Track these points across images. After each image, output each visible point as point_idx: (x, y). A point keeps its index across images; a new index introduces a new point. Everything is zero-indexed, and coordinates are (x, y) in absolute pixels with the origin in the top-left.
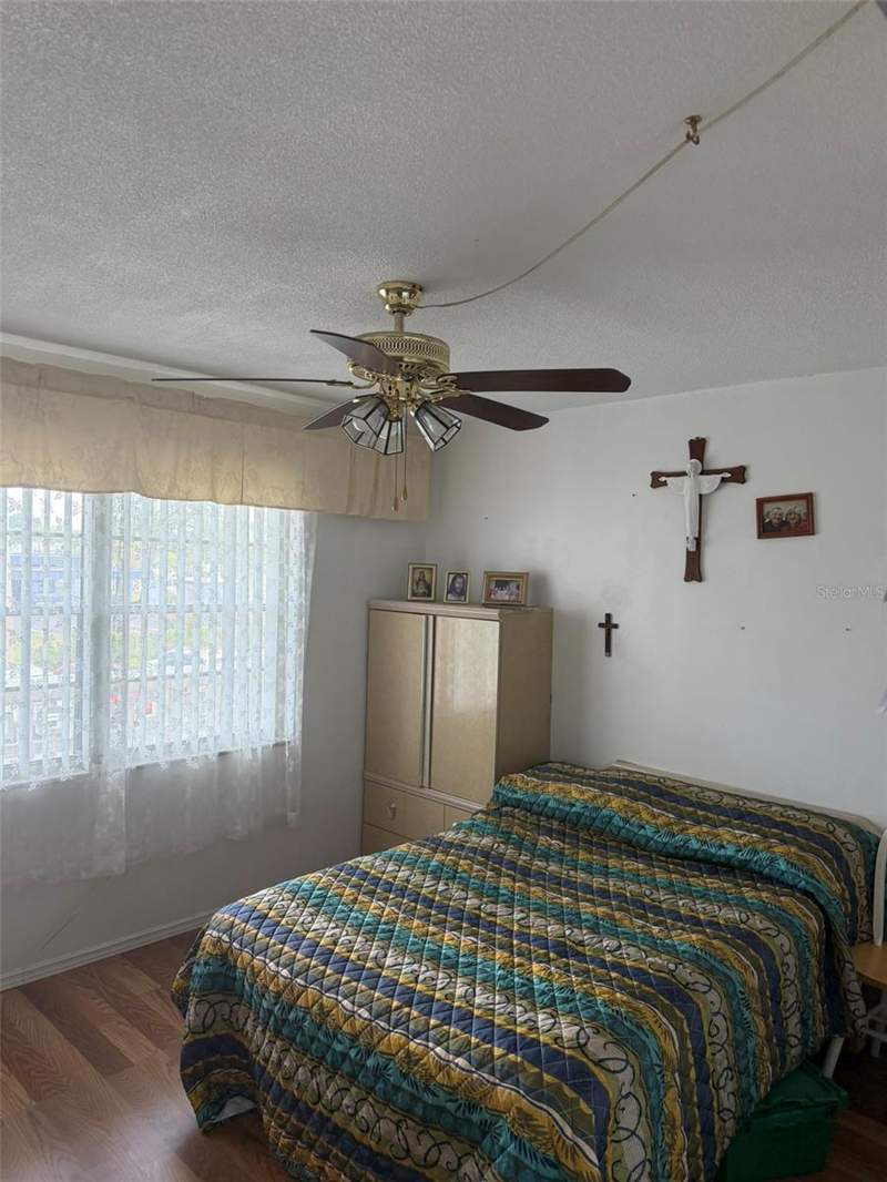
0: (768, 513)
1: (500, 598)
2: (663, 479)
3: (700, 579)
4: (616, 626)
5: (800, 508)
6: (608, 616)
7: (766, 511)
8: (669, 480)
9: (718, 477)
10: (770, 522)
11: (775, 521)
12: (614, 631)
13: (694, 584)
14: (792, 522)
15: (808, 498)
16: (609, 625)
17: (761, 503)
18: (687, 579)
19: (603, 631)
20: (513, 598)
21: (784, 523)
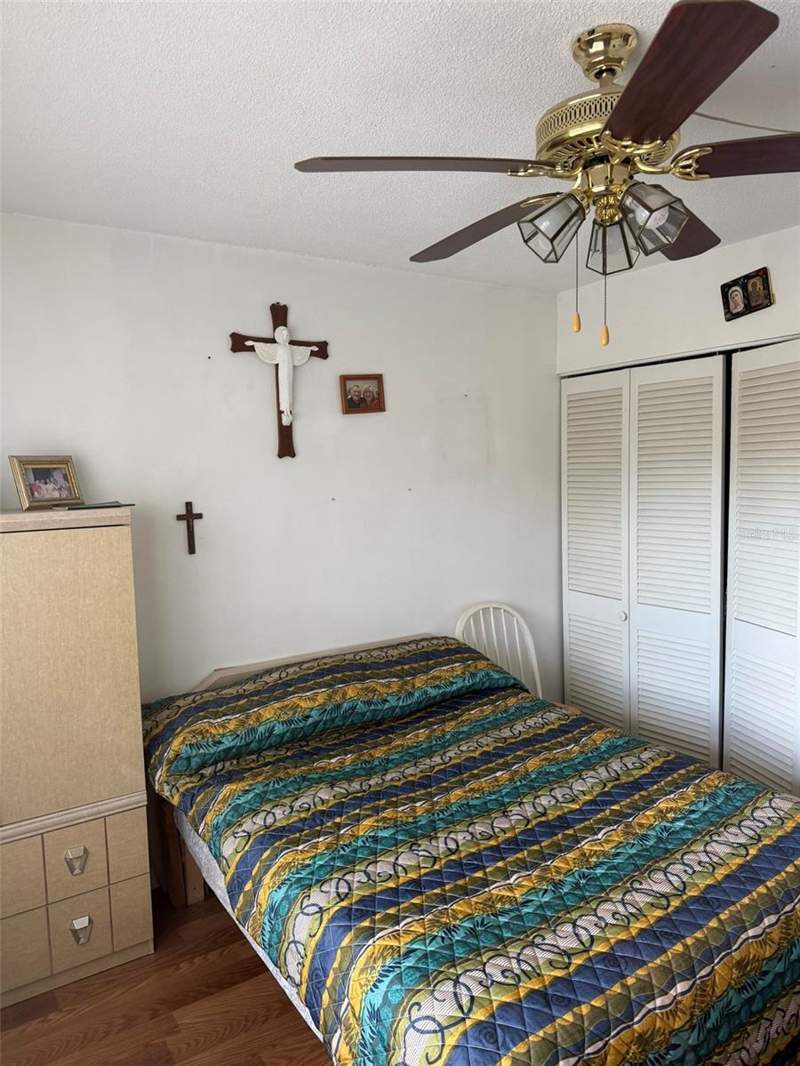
0: (350, 390)
1: (48, 496)
2: (249, 343)
3: (293, 455)
4: (200, 516)
5: (372, 386)
6: (189, 505)
7: (348, 388)
8: (257, 345)
9: (308, 350)
10: (352, 398)
11: (355, 398)
12: (197, 523)
13: (287, 460)
14: (369, 399)
15: (378, 378)
16: (189, 516)
17: (345, 379)
18: (281, 455)
19: (183, 525)
20: (65, 494)
21: (363, 400)
